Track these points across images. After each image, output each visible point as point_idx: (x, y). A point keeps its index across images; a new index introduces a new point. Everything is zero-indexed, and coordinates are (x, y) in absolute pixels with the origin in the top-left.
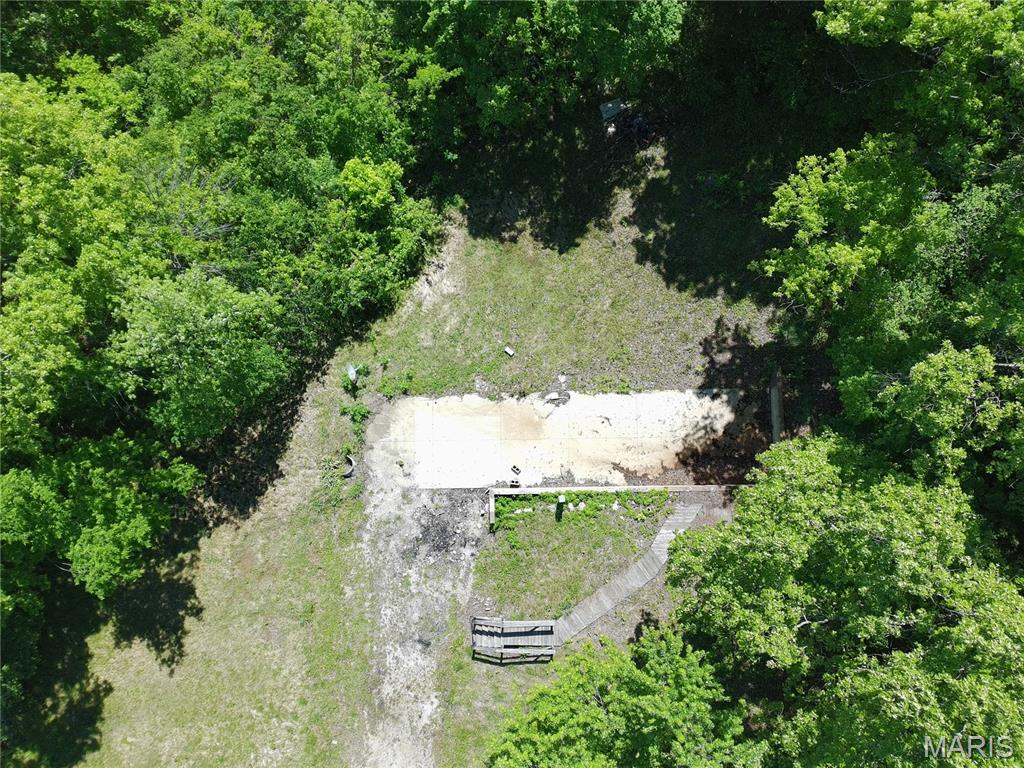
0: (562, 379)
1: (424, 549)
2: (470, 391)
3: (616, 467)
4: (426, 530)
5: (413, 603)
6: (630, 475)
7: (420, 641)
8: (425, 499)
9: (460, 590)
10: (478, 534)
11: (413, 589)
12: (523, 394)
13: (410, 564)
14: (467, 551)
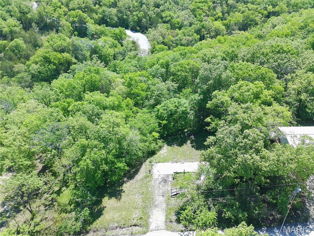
0: (183, 161)
1: (162, 183)
2: (169, 162)
4: (163, 180)
5: (161, 190)
7: (162, 196)
8: (162, 176)
9: (169, 188)
10: (171, 180)
11: (161, 188)
12: (177, 162)
13: (160, 185)
14: (170, 183)
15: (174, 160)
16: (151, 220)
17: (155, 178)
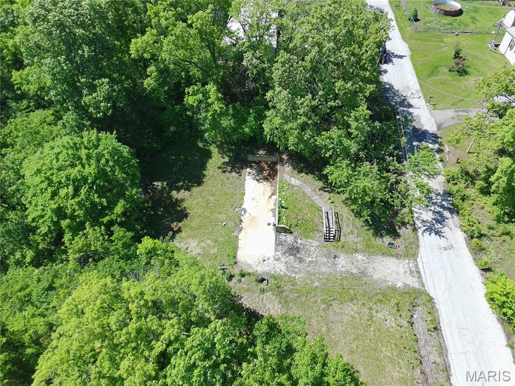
0: (237, 210)
1: (299, 255)
2: (237, 237)
3: (270, 197)
5: (320, 260)
6: (273, 194)
7: (335, 258)
8: (278, 253)
9: (314, 245)
10: (293, 237)
11: (314, 260)
13: (304, 260)
16: (400, 285)
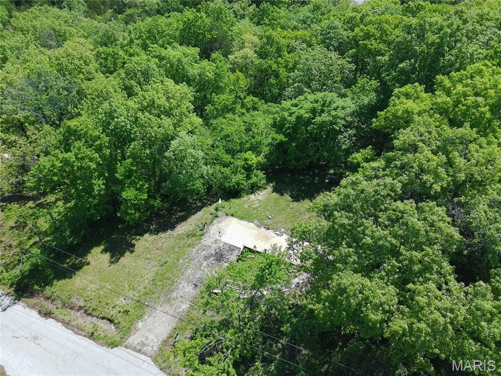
0: (283, 230)
1: (212, 258)
2: (252, 222)
4: (217, 253)
5: (199, 272)
7: (194, 284)
8: (221, 244)
10: (232, 260)
11: (202, 268)
12: (268, 229)
13: (205, 260)
14: (226, 264)
15: (266, 221)
16: (140, 324)
17: (205, 243)
